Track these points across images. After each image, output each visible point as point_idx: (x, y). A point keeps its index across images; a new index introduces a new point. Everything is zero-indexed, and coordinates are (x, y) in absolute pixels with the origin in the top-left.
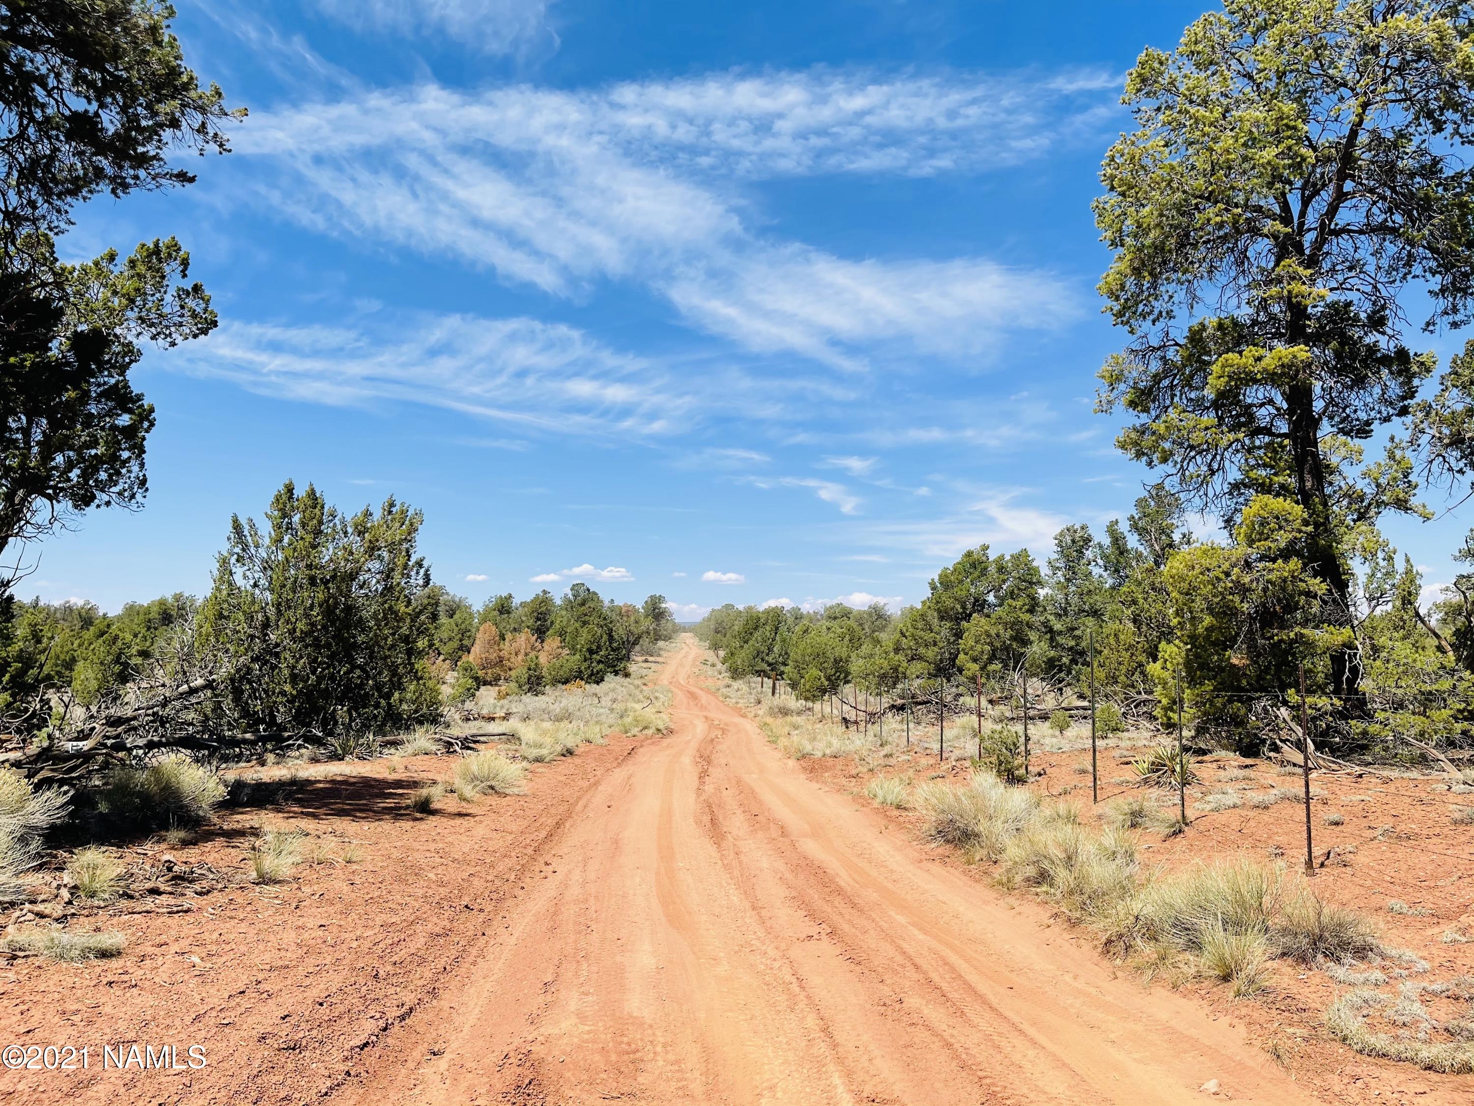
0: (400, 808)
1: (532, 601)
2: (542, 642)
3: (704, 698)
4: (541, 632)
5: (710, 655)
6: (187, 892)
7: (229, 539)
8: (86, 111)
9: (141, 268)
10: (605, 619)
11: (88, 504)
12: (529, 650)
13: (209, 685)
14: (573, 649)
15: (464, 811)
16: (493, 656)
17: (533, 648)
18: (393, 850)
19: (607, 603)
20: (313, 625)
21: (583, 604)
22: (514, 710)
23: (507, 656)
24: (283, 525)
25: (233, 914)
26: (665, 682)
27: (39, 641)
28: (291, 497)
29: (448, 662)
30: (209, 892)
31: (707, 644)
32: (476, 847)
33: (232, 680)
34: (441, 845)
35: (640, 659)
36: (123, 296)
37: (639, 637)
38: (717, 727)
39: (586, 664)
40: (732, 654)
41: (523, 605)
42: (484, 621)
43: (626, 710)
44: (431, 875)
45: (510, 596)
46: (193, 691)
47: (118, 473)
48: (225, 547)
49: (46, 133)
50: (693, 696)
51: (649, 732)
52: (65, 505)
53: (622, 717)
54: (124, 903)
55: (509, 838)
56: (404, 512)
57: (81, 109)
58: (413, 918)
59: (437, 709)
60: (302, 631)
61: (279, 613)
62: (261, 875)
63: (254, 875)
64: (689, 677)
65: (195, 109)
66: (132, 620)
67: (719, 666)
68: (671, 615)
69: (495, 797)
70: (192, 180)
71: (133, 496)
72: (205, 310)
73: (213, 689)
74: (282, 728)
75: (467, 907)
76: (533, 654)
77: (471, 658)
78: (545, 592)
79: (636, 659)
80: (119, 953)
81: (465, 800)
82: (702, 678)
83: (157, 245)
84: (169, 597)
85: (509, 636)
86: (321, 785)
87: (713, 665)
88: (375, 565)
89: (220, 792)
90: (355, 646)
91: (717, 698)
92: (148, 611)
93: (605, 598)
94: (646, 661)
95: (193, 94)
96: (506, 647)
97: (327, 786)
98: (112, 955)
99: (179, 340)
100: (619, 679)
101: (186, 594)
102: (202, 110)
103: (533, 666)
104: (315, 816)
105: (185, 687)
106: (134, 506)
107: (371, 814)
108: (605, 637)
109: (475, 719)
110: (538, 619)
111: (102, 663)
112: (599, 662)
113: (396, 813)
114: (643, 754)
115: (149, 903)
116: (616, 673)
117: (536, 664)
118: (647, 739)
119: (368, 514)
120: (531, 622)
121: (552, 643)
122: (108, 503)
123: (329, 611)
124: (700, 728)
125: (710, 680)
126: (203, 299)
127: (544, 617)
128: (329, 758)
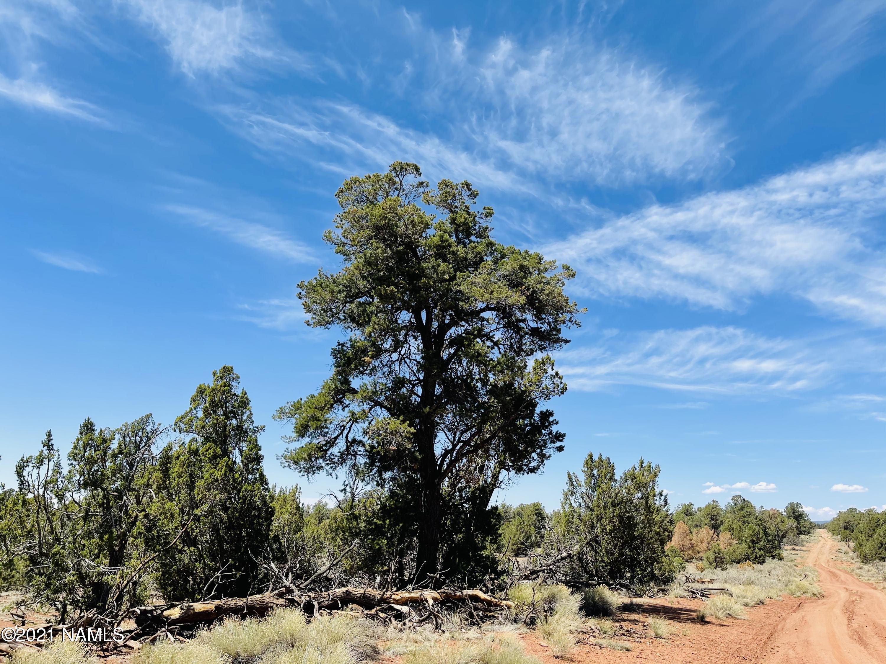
0: (692, 619)
1: (706, 507)
2: (718, 535)
3: (843, 576)
4: (715, 527)
5: (843, 546)
6: (634, 636)
7: (567, 483)
10: (760, 520)
12: (709, 540)
14: (740, 539)
15: (721, 623)
16: (687, 543)
17: (712, 538)
18: (700, 634)
19: (758, 508)
20: (615, 526)
21: (742, 509)
22: (715, 578)
23: (696, 543)
24: (591, 475)
25: (658, 646)
26: (811, 565)
28: (592, 461)
30: (642, 638)
31: (839, 537)
32: (736, 637)
33: (578, 554)
35: (789, 548)
37: (786, 532)
38: (856, 594)
39: (750, 551)
40: (861, 545)
41: (700, 509)
43: (789, 581)
44: (723, 645)
45: (691, 504)
46: (563, 559)
50: (834, 574)
51: (809, 595)
53: (787, 585)
54: (618, 637)
55: (750, 636)
56: (650, 467)
59: (672, 574)
60: (609, 530)
62: (656, 635)
64: (828, 561)
67: (851, 554)
68: (807, 516)
69: (733, 619)
73: (571, 558)
76: (713, 543)
77: (673, 543)
78: (714, 501)
79: (786, 547)
80: (631, 650)
81: (719, 618)
82: (839, 562)
85: (694, 531)
86: (646, 607)
87: (846, 553)
91: (852, 576)
93: (757, 504)
94: (793, 549)
96: (694, 538)
100: (776, 561)
103: (717, 551)
105: (559, 557)
108: (762, 532)
109: (692, 582)
110: (712, 519)
112: (760, 549)
114: (808, 607)
115: (625, 638)
116: (773, 557)
117: (719, 549)
118: (808, 599)
120: (707, 521)
121: (725, 536)
123: (621, 520)
124: (843, 595)
125: (845, 563)
127: (716, 518)
128: (634, 595)
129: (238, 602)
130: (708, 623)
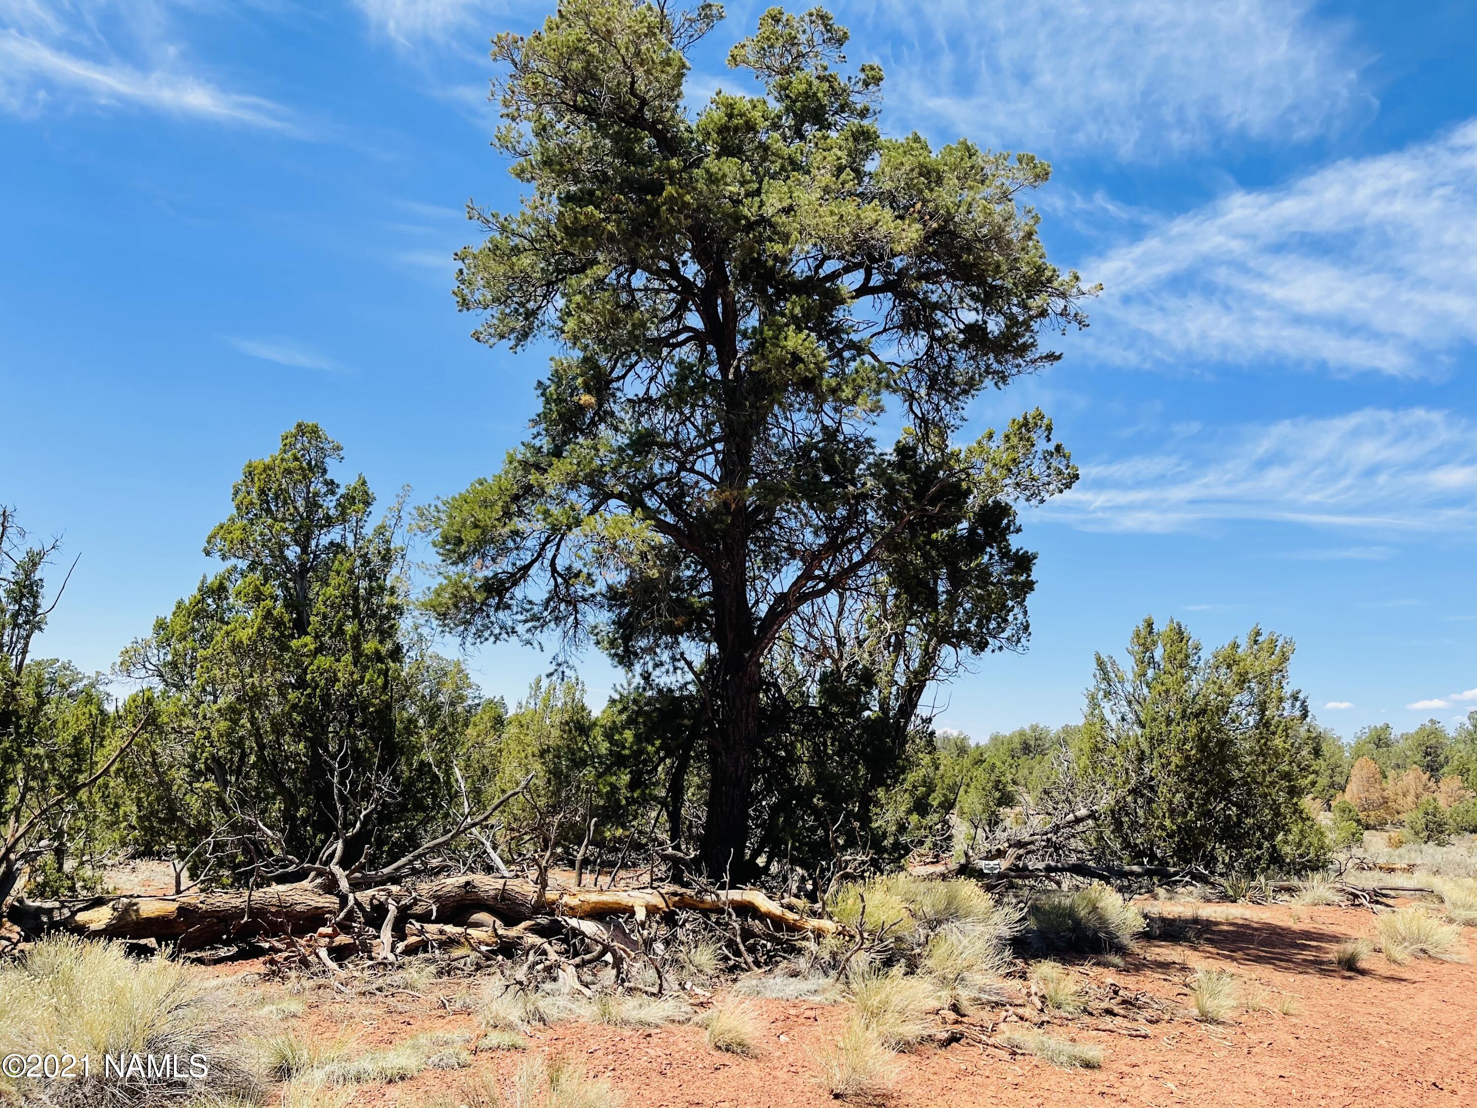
0: (1322, 963)
1: (1417, 733)
2: (1437, 782)
4: (1433, 768)
6: (1138, 1017)
7: (1095, 676)
8: (977, 321)
9: (1014, 440)
11: (982, 650)
12: (1420, 790)
13: (1092, 815)
15: (1397, 975)
16: (1375, 796)
17: (1426, 788)
18: (1330, 1008)
20: (1188, 758)
22: (1418, 862)
23: (1392, 797)
24: (1146, 660)
25: (1189, 1048)
27: (937, 768)
28: (1150, 632)
29: (1318, 800)
30: (1157, 1022)
32: (1426, 1017)
33: (1112, 811)
34: (1383, 1011)
36: (1002, 467)
41: (1405, 737)
42: (1358, 755)
44: (1382, 1042)
45: (1388, 726)
46: (1078, 820)
47: (1005, 620)
48: (1091, 684)
49: (944, 347)
52: (966, 651)
54: (1087, 1019)
55: (1465, 1013)
56: (1273, 643)
57: (972, 321)
58: (1376, 1086)
59: (1325, 854)
60: (1177, 766)
61: (1152, 747)
62: (1203, 1013)
63: (1195, 1012)
65: (1058, 295)
66: (998, 750)
69: (1430, 962)
70: (1059, 357)
71: (1019, 641)
72: (1067, 467)
73: (1096, 819)
74: (1163, 862)
75: (1434, 1084)
76: (1426, 797)
77: (1347, 796)
78: (1432, 721)
80: (1100, 1067)
81: (1395, 962)
83: (1025, 418)
84: (1027, 727)
85: (1391, 774)
86: (1225, 928)
88: (1246, 697)
89: (1140, 924)
90: (1232, 783)
92: (1011, 742)
95: (1055, 284)
96: (1391, 787)
97: (1231, 928)
98: (1094, 1067)
99: (1047, 496)
101: (1041, 726)
102: (1063, 295)
103: (1430, 810)
104: (1233, 959)
105: (1071, 817)
106: (1020, 648)
107: (1292, 965)
109: (1370, 869)
110: (1427, 754)
111: (983, 789)
113: (1320, 967)
115: (1108, 1022)
117: (1434, 808)
119: (1235, 646)
120: (1418, 757)
121: (1450, 783)
122: (1001, 648)
123: (1203, 747)
126: (1064, 456)
127: (1435, 752)
128: (1221, 898)
129: (233, 901)
130: (1363, 972)
